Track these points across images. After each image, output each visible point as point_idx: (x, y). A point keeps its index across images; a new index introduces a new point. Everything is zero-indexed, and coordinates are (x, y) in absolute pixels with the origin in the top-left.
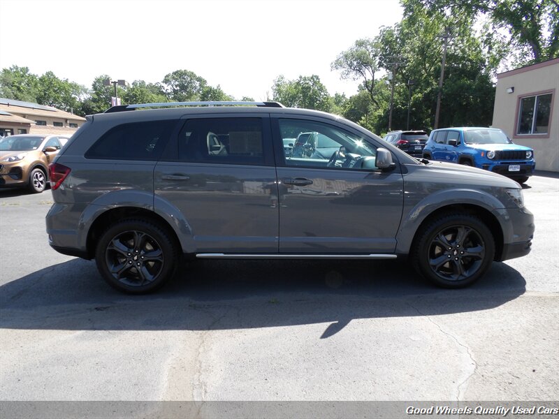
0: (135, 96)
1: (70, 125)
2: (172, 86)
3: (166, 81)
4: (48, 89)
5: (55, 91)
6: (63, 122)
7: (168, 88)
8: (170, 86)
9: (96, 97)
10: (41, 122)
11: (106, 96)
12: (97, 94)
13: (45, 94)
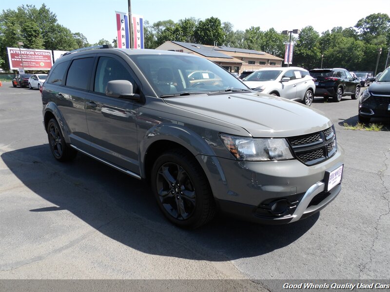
0: (329, 39)
1: (271, 64)
2: (364, 28)
3: (358, 26)
4: (269, 40)
5: (273, 41)
6: (266, 61)
7: (359, 31)
8: (362, 29)
9: (299, 43)
10: (252, 62)
11: (307, 42)
12: (300, 41)
13: (267, 44)
